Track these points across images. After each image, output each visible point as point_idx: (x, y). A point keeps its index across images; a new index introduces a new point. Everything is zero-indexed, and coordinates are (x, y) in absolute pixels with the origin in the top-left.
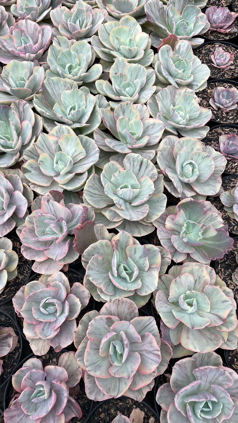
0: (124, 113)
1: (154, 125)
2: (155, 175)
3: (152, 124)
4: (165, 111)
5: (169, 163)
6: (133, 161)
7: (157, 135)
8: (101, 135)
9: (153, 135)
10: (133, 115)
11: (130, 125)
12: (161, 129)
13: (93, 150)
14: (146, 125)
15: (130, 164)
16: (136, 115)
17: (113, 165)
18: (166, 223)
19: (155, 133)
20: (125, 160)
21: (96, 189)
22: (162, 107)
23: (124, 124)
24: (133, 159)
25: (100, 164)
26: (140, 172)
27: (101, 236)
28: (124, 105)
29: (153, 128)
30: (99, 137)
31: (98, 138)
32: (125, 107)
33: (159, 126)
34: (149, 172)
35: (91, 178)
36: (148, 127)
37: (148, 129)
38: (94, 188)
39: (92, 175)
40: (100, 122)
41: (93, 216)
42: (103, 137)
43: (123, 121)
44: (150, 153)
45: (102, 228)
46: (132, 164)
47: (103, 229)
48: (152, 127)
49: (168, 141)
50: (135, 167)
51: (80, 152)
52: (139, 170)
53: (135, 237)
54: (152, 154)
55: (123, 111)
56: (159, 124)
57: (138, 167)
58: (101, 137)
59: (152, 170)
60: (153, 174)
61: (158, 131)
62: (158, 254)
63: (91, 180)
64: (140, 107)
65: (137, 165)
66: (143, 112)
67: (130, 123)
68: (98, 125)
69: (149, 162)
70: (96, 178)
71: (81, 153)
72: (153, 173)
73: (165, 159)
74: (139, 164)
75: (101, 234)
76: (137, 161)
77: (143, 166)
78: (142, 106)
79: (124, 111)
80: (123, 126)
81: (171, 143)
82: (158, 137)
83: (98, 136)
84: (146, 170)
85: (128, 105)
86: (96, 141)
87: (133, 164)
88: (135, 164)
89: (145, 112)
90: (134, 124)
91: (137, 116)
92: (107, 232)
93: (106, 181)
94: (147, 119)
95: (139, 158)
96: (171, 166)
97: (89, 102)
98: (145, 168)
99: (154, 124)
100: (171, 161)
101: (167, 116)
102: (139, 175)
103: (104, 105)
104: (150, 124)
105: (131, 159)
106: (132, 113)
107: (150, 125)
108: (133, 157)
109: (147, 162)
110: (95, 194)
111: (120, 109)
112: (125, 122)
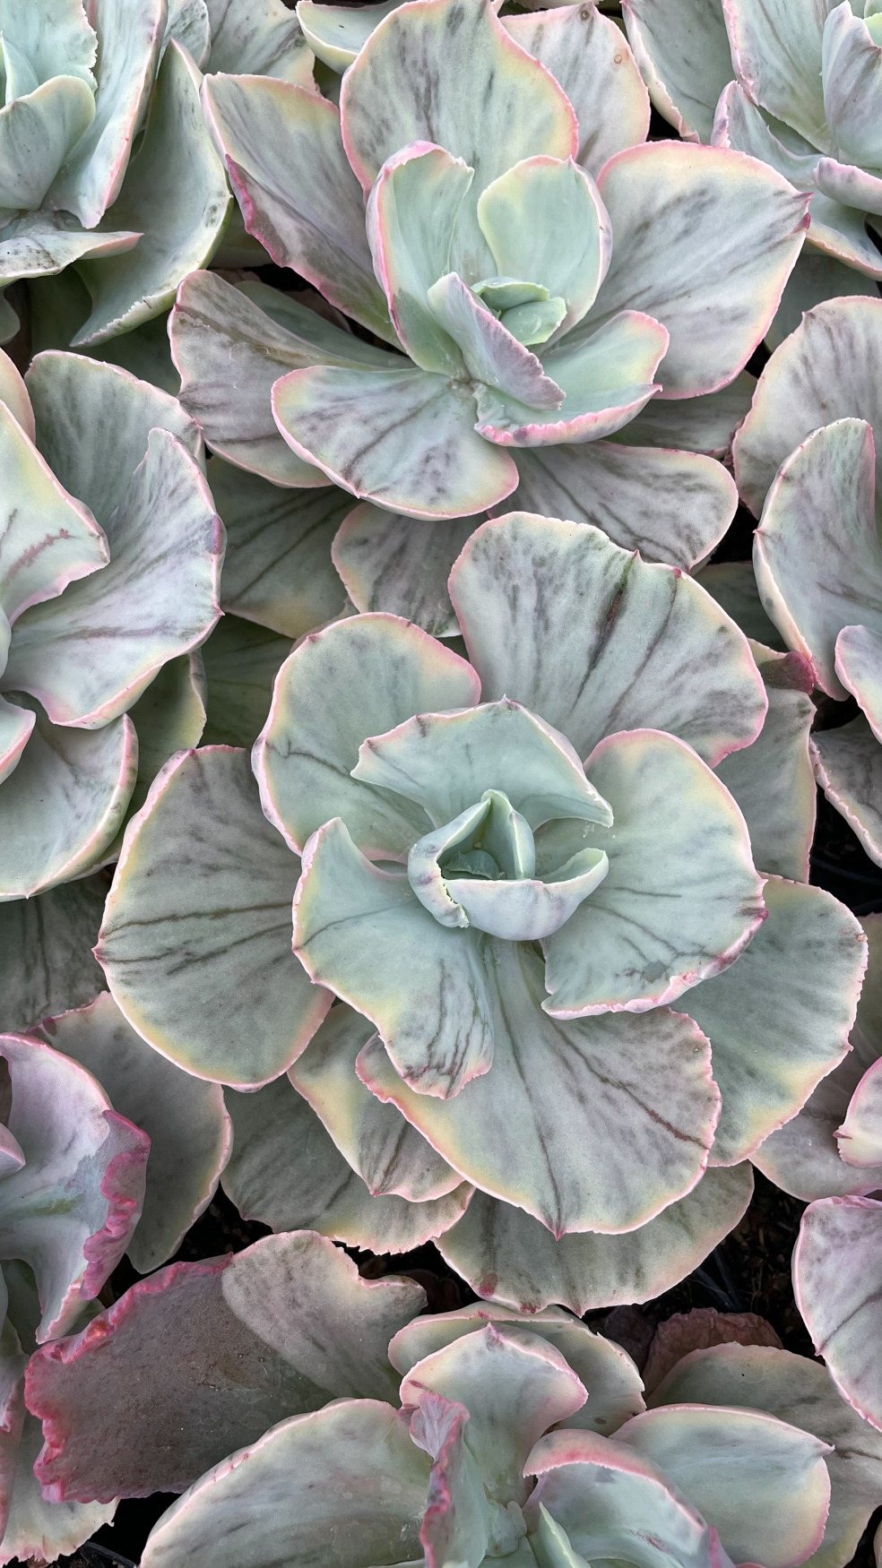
0: (426, 105)
1: (701, 207)
2: (742, 710)
3: (679, 200)
4: (776, 61)
5: (845, 557)
6: (540, 585)
7: (727, 297)
8: (236, 336)
9: (697, 304)
10: (509, 122)
11: (490, 216)
12: (771, 243)
13: (167, 505)
14: (631, 207)
15: (514, 603)
16: (538, 117)
17: (359, 645)
18: (850, 1125)
19: (714, 279)
20: (467, 573)
21: (226, 860)
22: (756, 26)
23: (439, 212)
24: (540, 562)
25: (256, 594)
26: (603, 666)
27: (301, 1312)
28: (427, 31)
29: (686, 232)
30: (226, 357)
31: (218, 368)
32: (436, 47)
33: (744, 220)
34: (681, 670)
35: (166, 797)
36: (646, 225)
37: (646, 249)
38: (213, 857)
39: (175, 764)
40: (221, 214)
41: (214, 1131)
42: (258, 348)
43: (428, 186)
44: (685, 484)
45: (296, 1264)
46: (528, 601)
47: (305, 1265)
48: (677, 222)
49: (826, 354)
50: (555, 630)
51: (55, 532)
52: (596, 655)
53: (596, 1319)
54: (701, 498)
55: (422, 83)
56: (753, 201)
57: (584, 635)
58: (246, 354)
59: (712, 658)
60: (718, 696)
61: (735, 267)
62: (805, 1466)
63: (163, 811)
64: (566, 39)
65: (573, 618)
66: (590, 81)
67: (485, 193)
68: (201, 241)
69: (683, 598)
70: (210, 773)
71: (64, 534)
72: (721, 685)
73: (818, 533)
74: (591, 612)
75: (294, 1303)
76: (570, 582)
77: (625, 625)
78: (578, 30)
79: (433, 83)
80: (424, 231)
81: (847, 365)
82: (738, 316)
83: (214, 347)
84: (657, 659)
85: (465, 28)
86: (199, 397)
87: (541, 611)
88: (560, 605)
89: (607, 82)
90: (518, 210)
91: (543, 130)
92: (347, 1275)
93: (311, 783)
94: (631, 155)
95: (597, 561)
96: (857, 585)
97: (120, 25)
98: (647, 636)
99: (699, 201)
100: (860, 541)
101: (793, 106)
102: (590, 689)
103: (260, 38)
104: (662, 199)
105: (521, 564)
106: (497, 104)
107: (664, 210)
108: (539, 551)
109: (664, 590)
110: (220, 914)
111: (389, 76)
112: (439, 193)
